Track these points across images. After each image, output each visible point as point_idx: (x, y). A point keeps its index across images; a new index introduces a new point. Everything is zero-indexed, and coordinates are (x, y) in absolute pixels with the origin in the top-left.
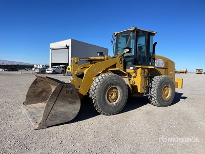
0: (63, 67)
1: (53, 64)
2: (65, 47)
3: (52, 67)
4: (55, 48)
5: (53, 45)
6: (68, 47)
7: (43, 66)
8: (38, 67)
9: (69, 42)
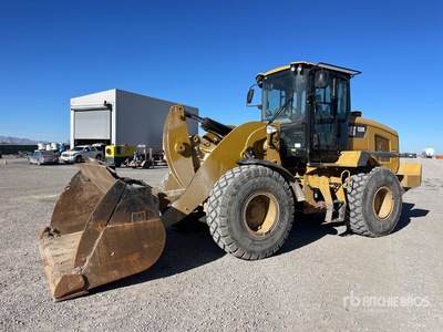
0: (98, 148)
1: (79, 142)
2: (103, 106)
3: (75, 149)
4: (80, 108)
5: (77, 102)
6: (109, 107)
7: (58, 145)
8: (48, 148)
9: (110, 96)
